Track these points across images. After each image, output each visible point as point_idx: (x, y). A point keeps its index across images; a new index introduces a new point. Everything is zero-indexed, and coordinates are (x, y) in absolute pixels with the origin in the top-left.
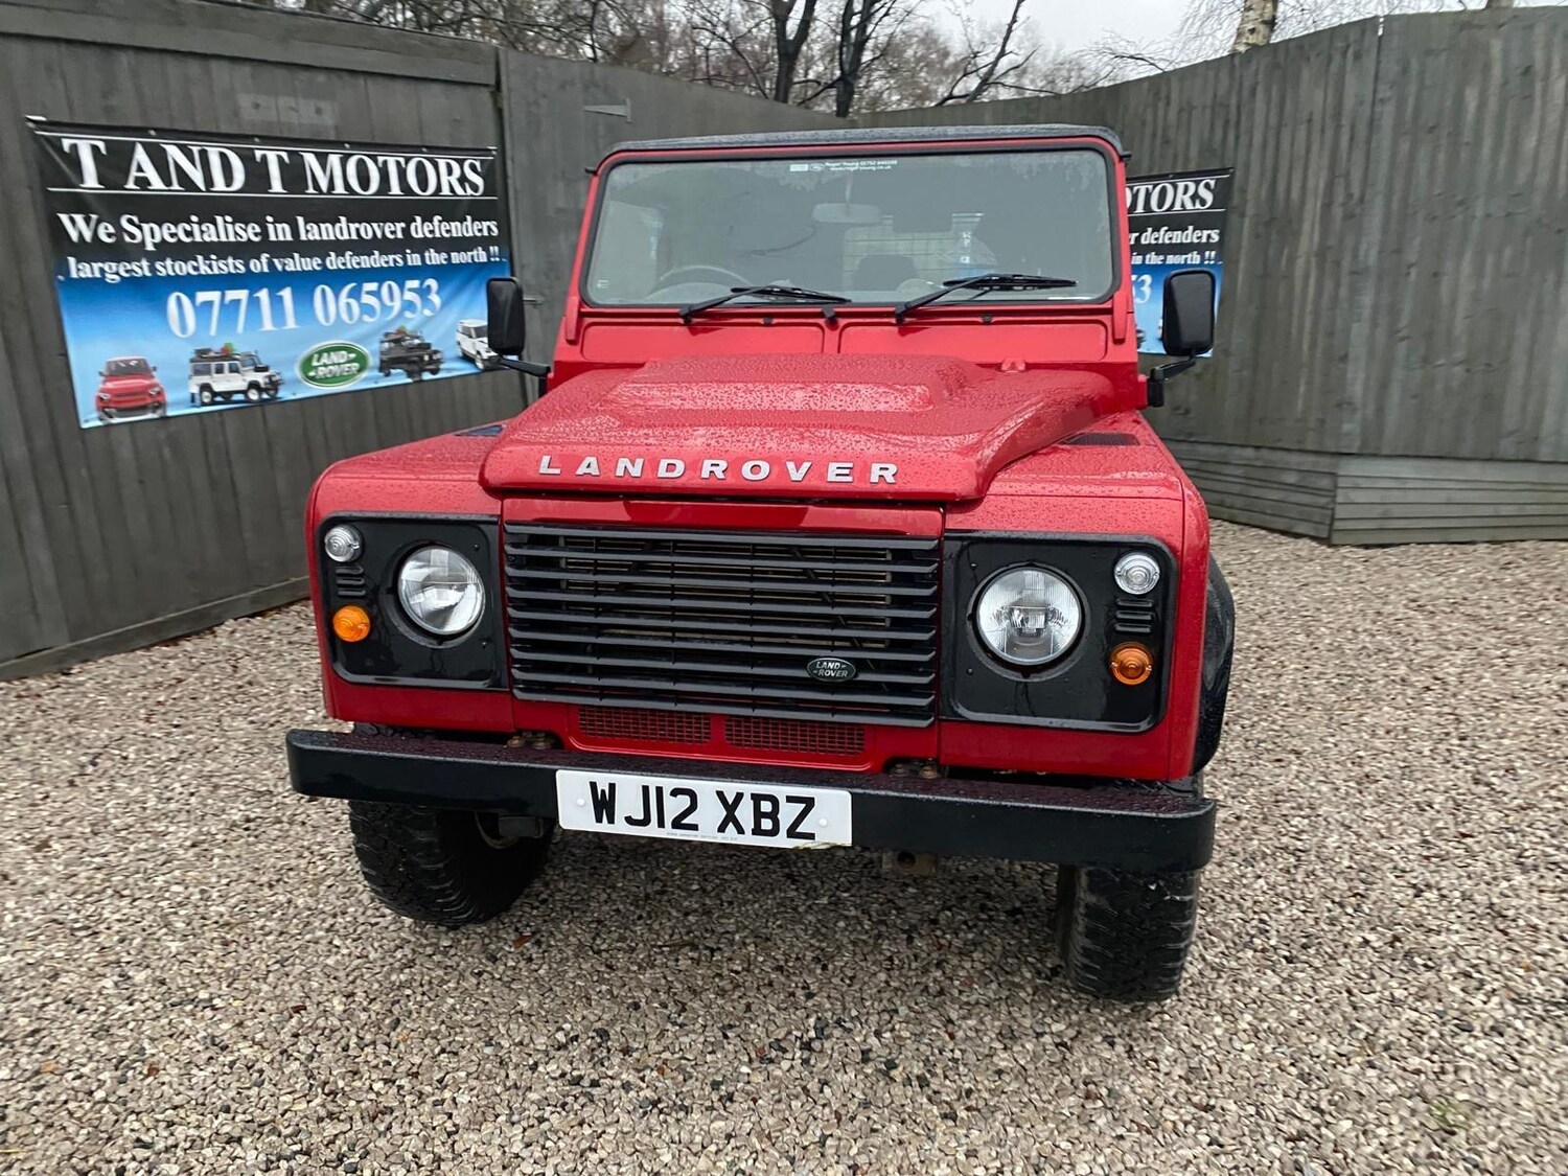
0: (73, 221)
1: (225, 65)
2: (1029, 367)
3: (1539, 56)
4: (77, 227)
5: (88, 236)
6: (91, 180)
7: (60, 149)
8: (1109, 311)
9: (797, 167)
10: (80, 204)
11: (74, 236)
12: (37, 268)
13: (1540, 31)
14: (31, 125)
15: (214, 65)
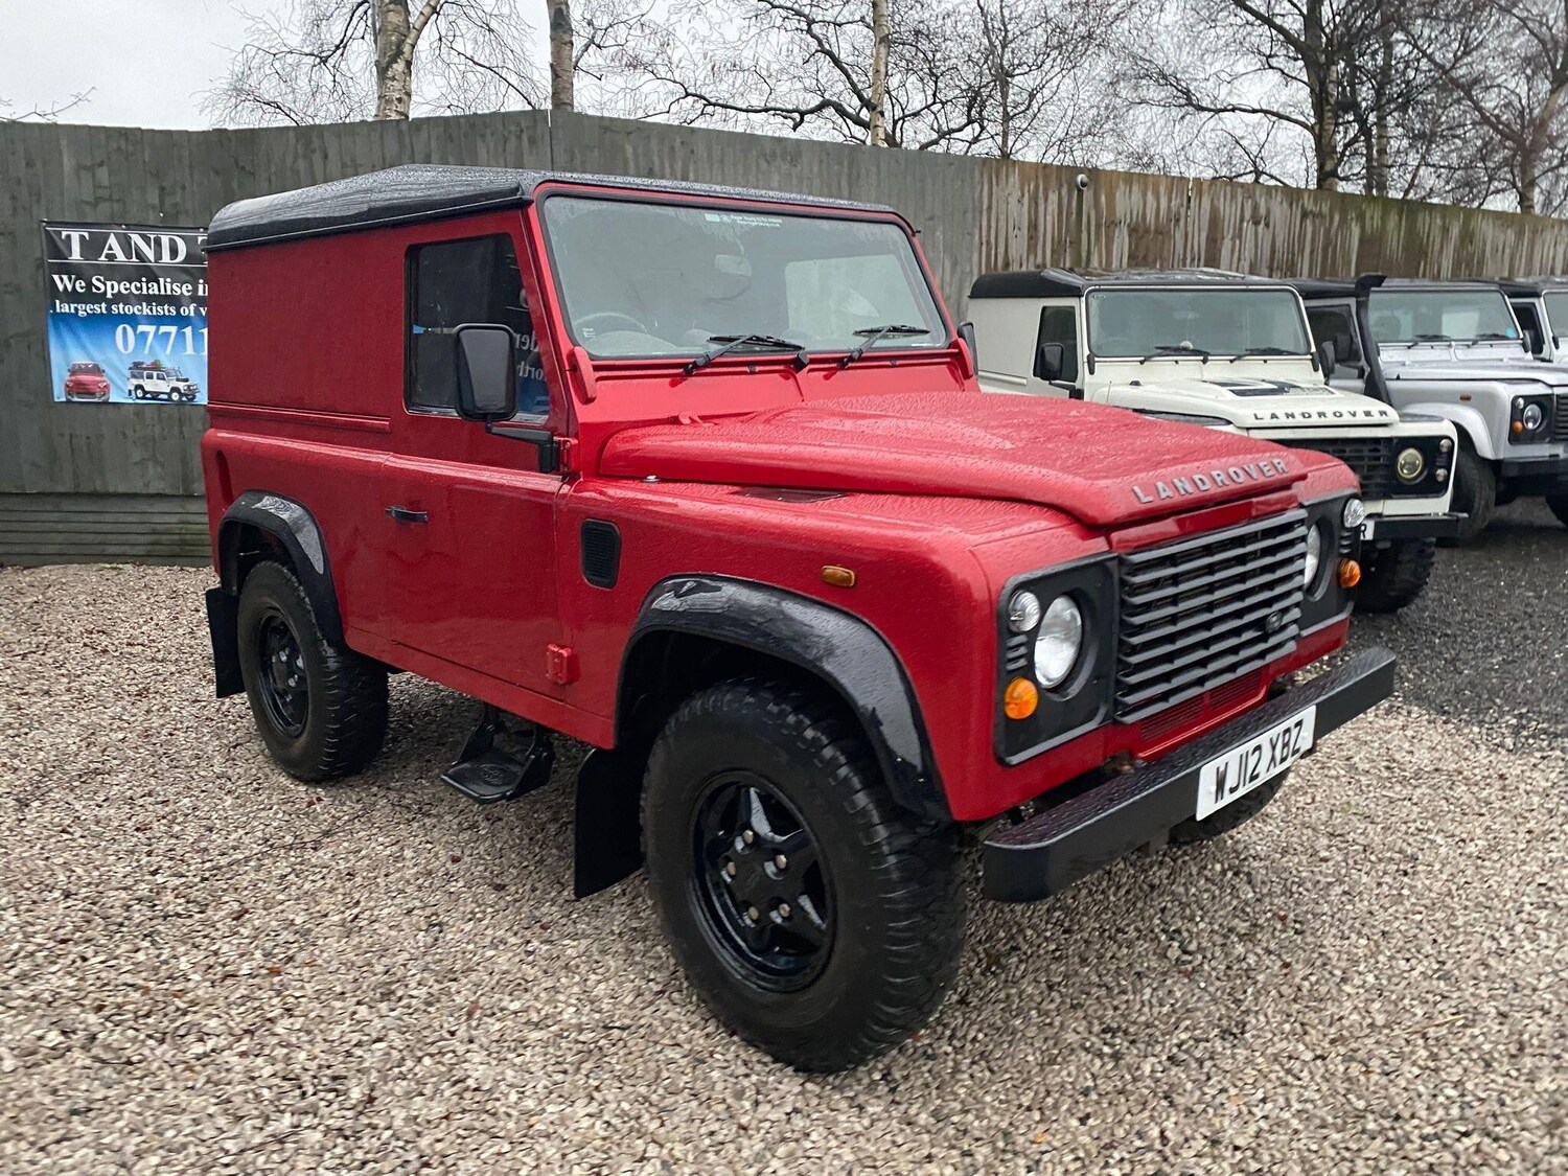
3: (656, 160)
9: (712, 217)
13: (654, 142)
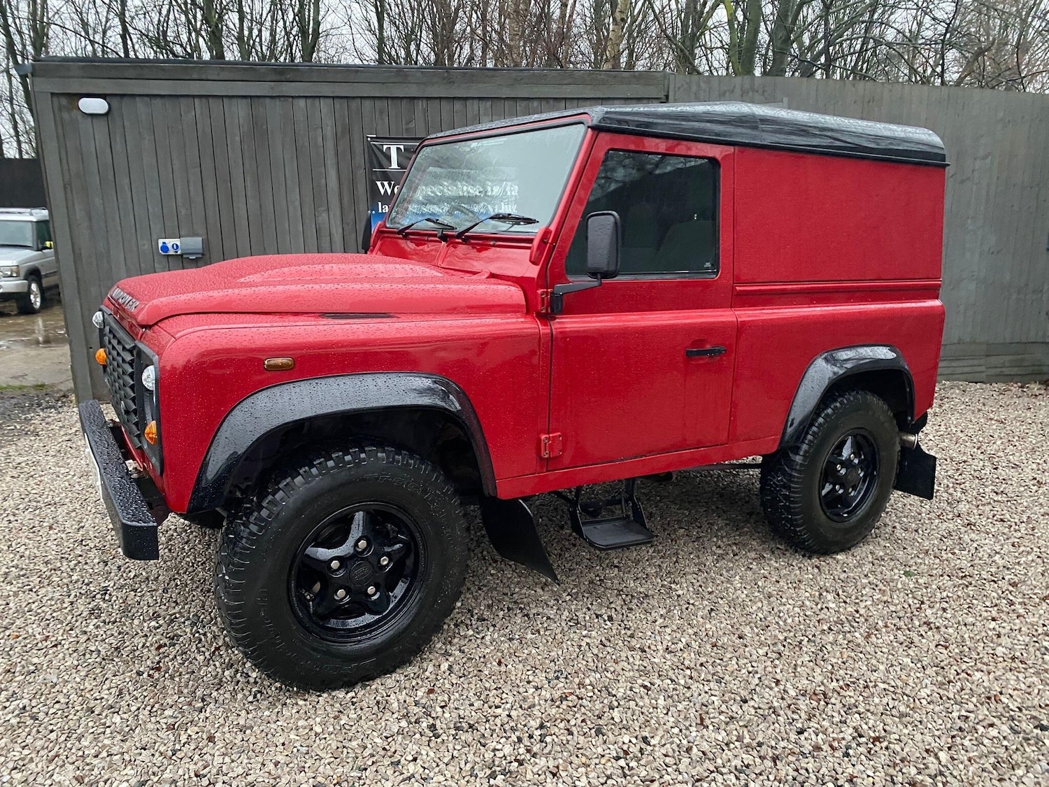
0: (383, 186)
1: (476, 102)
2: (492, 276)
4: (384, 187)
5: (389, 191)
6: (394, 165)
7: (381, 151)
8: (530, 241)
10: (386, 177)
11: (382, 191)
12: (362, 206)
14: (369, 139)
15: (469, 103)
